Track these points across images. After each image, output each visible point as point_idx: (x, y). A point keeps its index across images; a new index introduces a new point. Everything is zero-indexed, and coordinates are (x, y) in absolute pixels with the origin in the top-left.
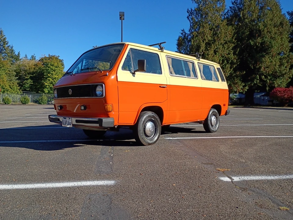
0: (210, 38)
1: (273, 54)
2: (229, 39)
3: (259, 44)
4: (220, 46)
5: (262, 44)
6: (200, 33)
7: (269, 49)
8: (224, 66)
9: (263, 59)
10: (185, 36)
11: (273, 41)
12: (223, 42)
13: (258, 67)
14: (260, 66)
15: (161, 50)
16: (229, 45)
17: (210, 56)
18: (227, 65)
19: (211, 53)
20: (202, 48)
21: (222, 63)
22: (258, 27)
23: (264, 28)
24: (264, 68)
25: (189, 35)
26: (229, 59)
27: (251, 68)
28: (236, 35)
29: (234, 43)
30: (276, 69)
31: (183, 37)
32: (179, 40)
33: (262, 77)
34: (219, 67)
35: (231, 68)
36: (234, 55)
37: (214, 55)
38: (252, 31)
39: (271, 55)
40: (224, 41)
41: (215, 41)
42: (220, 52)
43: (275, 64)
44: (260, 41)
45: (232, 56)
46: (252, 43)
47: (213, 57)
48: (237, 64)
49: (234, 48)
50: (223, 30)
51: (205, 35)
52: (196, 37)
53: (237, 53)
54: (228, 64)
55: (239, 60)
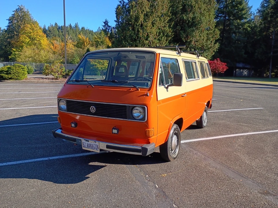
0: (148, 10)
1: (202, 29)
2: (165, 12)
3: (191, 19)
4: (157, 18)
5: (193, 19)
6: (139, 4)
7: (198, 24)
8: (160, 38)
9: (194, 33)
10: (123, 5)
11: (203, 17)
12: (160, 15)
13: (189, 40)
14: (191, 40)
15: (179, 54)
16: (165, 18)
17: (148, 28)
18: (163, 37)
19: (149, 25)
20: (141, 19)
21: (159, 35)
22: (190, 3)
23: (196, 4)
24: (194, 42)
25: (128, 4)
26: (165, 31)
27: (184, 41)
28: (171, 8)
29: (169, 16)
30: (203, 43)
31: (121, 5)
32: (117, 8)
33: (192, 50)
34: (207, 62)
35: (166, 40)
36: (169, 28)
37: (152, 27)
38: (185, 5)
39: (200, 30)
40: (161, 13)
41: (152, 12)
42: (157, 23)
43: (203, 39)
44: (192, 17)
45: (167, 29)
46: (185, 18)
47: (151, 29)
48: (171, 37)
49: (170, 21)
50: (160, 3)
51: (143, 6)
52: (135, 7)
53: (172, 26)
54: (164, 36)
55: (174, 33)
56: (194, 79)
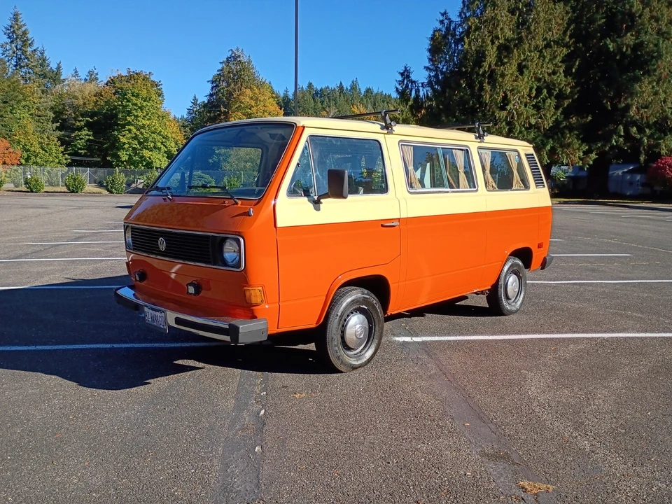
0: (509, 34)
1: (661, 73)
2: (556, 37)
3: (629, 50)
4: (533, 54)
5: (638, 46)
6: (486, 21)
7: (651, 61)
8: (540, 102)
9: (637, 86)
10: (448, 29)
11: (664, 41)
12: (541, 43)
13: (623, 105)
14: (628, 104)
15: (388, 129)
16: (556, 51)
17: (507, 78)
18: (549, 101)
19: (510, 72)
20: (488, 60)
21: (536, 97)
22: (627, 7)
23: (643, 8)
24: (637, 108)
25: (460, 25)
26: (554, 85)
27: (606, 108)
28: (574, 25)
29: (567, 46)
30: (665, 111)
31: (444, 29)
32: (432, 39)
33: (631, 129)
34: (531, 151)
35: (557, 108)
36: (565, 76)
37: (517, 76)
38: (614, 15)
39: (655, 75)
40: (544, 40)
41: (520, 40)
42: (532, 67)
43: (665, 98)
44: (632, 43)
45: (561, 79)
46: (611, 46)
47: (515, 81)
48: (572, 98)
49: (568, 60)
50: (541, 14)
51: (497, 26)
52: (476, 30)
53: (574, 70)
54: (550, 97)
55: (578, 89)
56: (448, 190)
